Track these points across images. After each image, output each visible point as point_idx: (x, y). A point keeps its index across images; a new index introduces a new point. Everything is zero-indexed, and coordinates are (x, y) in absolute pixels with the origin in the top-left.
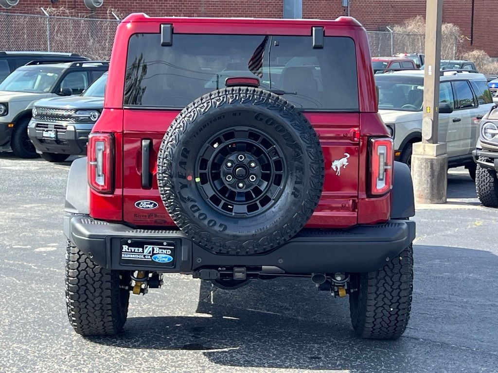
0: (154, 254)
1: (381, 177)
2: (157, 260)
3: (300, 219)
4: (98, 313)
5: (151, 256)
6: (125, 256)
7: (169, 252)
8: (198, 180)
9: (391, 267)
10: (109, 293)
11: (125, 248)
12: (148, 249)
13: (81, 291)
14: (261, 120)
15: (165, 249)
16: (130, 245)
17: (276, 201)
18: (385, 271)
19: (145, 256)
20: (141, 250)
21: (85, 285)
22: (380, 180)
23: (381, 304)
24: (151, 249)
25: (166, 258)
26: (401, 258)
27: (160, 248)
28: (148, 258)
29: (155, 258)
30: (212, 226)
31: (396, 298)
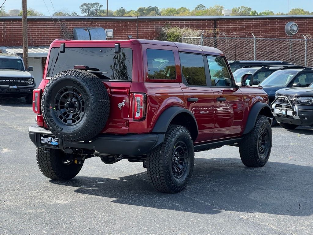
0: (52, 141)
1: (138, 112)
2: (53, 144)
3: (89, 127)
4: (47, 168)
5: (51, 142)
6: (42, 141)
7: (57, 140)
8: (54, 108)
9: (156, 156)
10: (49, 159)
11: (42, 138)
12: (50, 138)
13: (40, 158)
14: (75, 83)
15: (55, 139)
16: (44, 137)
17: (82, 118)
18: (153, 158)
19: (48, 142)
20: (47, 139)
21: (40, 155)
22: (138, 113)
23: (152, 173)
24: (51, 139)
25: (55, 143)
26: (160, 152)
27: (54, 139)
28: (50, 143)
29: (52, 143)
30: (58, 128)
31: (158, 171)
